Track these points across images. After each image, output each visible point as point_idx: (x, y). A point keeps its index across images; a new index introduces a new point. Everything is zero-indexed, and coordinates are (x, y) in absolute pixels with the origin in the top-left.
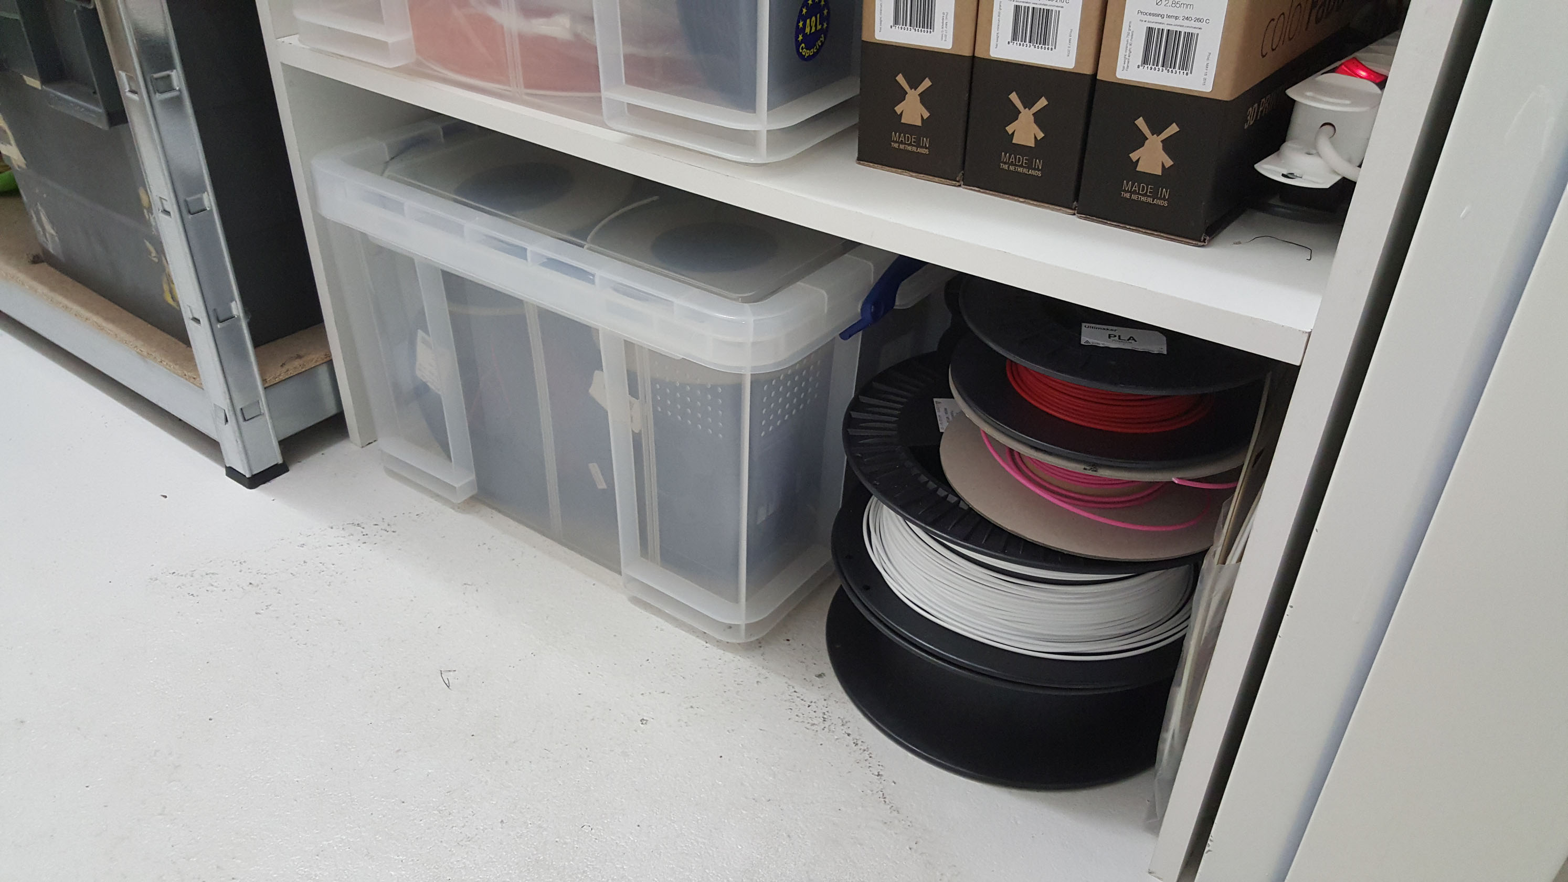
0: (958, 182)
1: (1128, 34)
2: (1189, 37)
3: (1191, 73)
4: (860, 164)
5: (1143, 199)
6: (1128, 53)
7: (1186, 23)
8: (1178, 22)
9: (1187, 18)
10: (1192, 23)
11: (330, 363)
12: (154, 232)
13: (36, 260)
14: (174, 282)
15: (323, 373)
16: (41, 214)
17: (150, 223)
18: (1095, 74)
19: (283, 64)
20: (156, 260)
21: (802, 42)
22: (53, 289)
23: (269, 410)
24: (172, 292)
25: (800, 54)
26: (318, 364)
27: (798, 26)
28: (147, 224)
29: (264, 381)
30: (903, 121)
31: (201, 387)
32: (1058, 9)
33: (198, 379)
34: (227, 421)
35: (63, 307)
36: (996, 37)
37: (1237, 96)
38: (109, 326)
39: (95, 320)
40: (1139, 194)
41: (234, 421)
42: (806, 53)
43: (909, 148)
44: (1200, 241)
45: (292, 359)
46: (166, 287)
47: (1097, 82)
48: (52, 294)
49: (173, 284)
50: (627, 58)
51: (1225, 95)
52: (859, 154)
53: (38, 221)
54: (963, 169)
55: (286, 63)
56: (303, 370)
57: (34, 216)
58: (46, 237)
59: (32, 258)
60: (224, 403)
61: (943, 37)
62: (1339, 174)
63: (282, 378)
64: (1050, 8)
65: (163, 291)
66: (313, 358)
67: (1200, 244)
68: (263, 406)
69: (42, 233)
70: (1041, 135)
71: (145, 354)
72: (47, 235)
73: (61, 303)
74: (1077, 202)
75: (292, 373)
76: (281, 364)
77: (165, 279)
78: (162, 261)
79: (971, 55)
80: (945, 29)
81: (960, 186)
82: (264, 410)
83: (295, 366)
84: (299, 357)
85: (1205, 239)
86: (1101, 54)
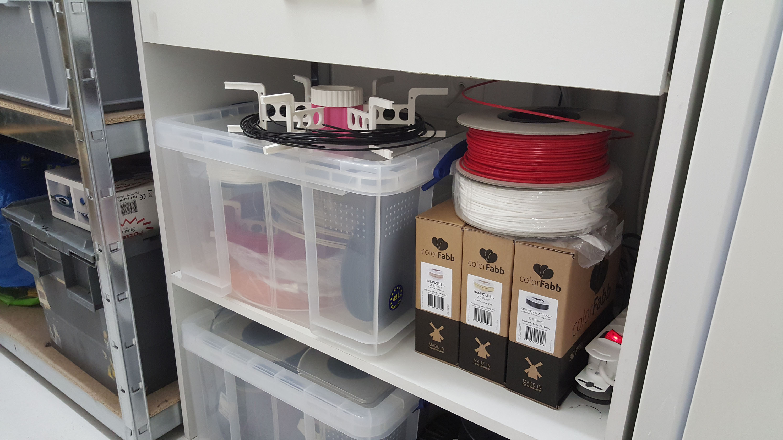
0: (457, 365)
1: (519, 327)
2: (543, 333)
3: (545, 345)
4: (416, 352)
5: (531, 387)
6: (520, 334)
7: (541, 327)
8: (537, 327)
9: (541, 326)
10: (543, 328)
11: (179, 403)
12: (108, 348)
13: (48, 345)
14: (115, 369)
15: (176, 408)
16: (54, 328)
17: (106, 344)
18: (508, 338)
19: (173, 284)
20: (106, 359)
21: (392, 305)
22: (55, 362)
23: (151, 428)
24: (112, 372)
25: (391, 309)
26: (174, 403)
27: (390, 300)
28: (105, 345)
29: (150, 415)
30: (433, 339)
31: (121, 417)
32: (492, 312)
33: (120, 414)
34: (131, 434)
35: (59, 371)
36: (468, 317)
37: (563, 356)
38: (81, 384)
39: (74, 380)
40: (529, 385)
41: (135, 435)
42: (393, 308)
43: (436, 350)
44: (556, 407)
45: (163, 402)
46: (109, 370)
47: (509, 342)
48: (55, 365)
49: (113, 370)
50: (320, 298)
51: (559, 355)
52: (416, 347)
53: (52, 330)
54: (459, 361)
55: (174, 283)
56: (167, 407)
57: (50, 328)
58: (54, 337)
59: (46, 344)
60: (131, 427)
61: (448, 313)
62: (609, 384)
63: (158, 412)
64: (489, 311)
65: (108, 372)
66: (173, 401)
67: (556, 409)
68: (148, 426)
69: (53, 335)
70: (489, 355)
71: (96, 399)
72: (55, 337)
73: (58, 370)
74: (506, 382)
75: (162, 409)
76: (158, 406)
77: (109, 367)
78: (109, 360)
79: (459, 321)
80: (448, 310)
81: (458, 367)
82: (148, 428)
83: (164, 406)
84: (166, 401)
85: (558, 407)
86: (510, 331)
